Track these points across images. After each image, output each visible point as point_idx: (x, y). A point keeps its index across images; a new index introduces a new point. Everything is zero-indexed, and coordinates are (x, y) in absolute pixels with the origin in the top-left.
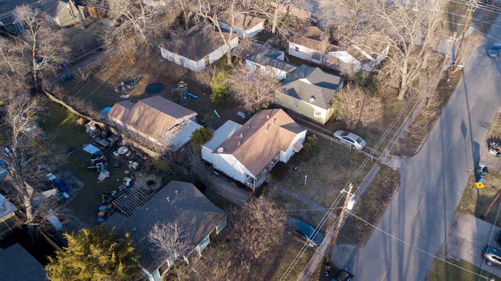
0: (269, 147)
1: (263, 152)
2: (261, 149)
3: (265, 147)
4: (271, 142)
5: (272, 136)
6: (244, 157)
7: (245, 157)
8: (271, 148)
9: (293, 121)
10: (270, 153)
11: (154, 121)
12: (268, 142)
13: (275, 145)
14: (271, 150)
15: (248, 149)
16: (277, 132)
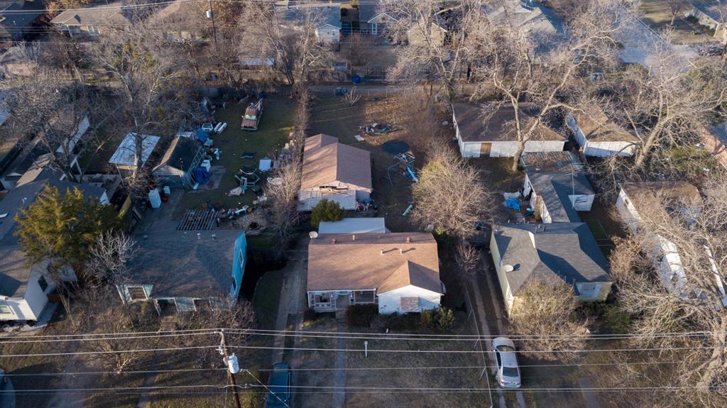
0: (364, 272)
1: (350, 272)
2: (352, 267)
3: (359, 269)
4: (374, 269)
5: (384, 265)
6: (319, 259)
7: (321, 261)
8: (365, 276)
9: (437, 270)
10: (357, 280)
11: (320, 171)
12: (369, 267)
13: (376, 277)
14: (363, 278)
15: (333, 254)
16: (397, 265)
